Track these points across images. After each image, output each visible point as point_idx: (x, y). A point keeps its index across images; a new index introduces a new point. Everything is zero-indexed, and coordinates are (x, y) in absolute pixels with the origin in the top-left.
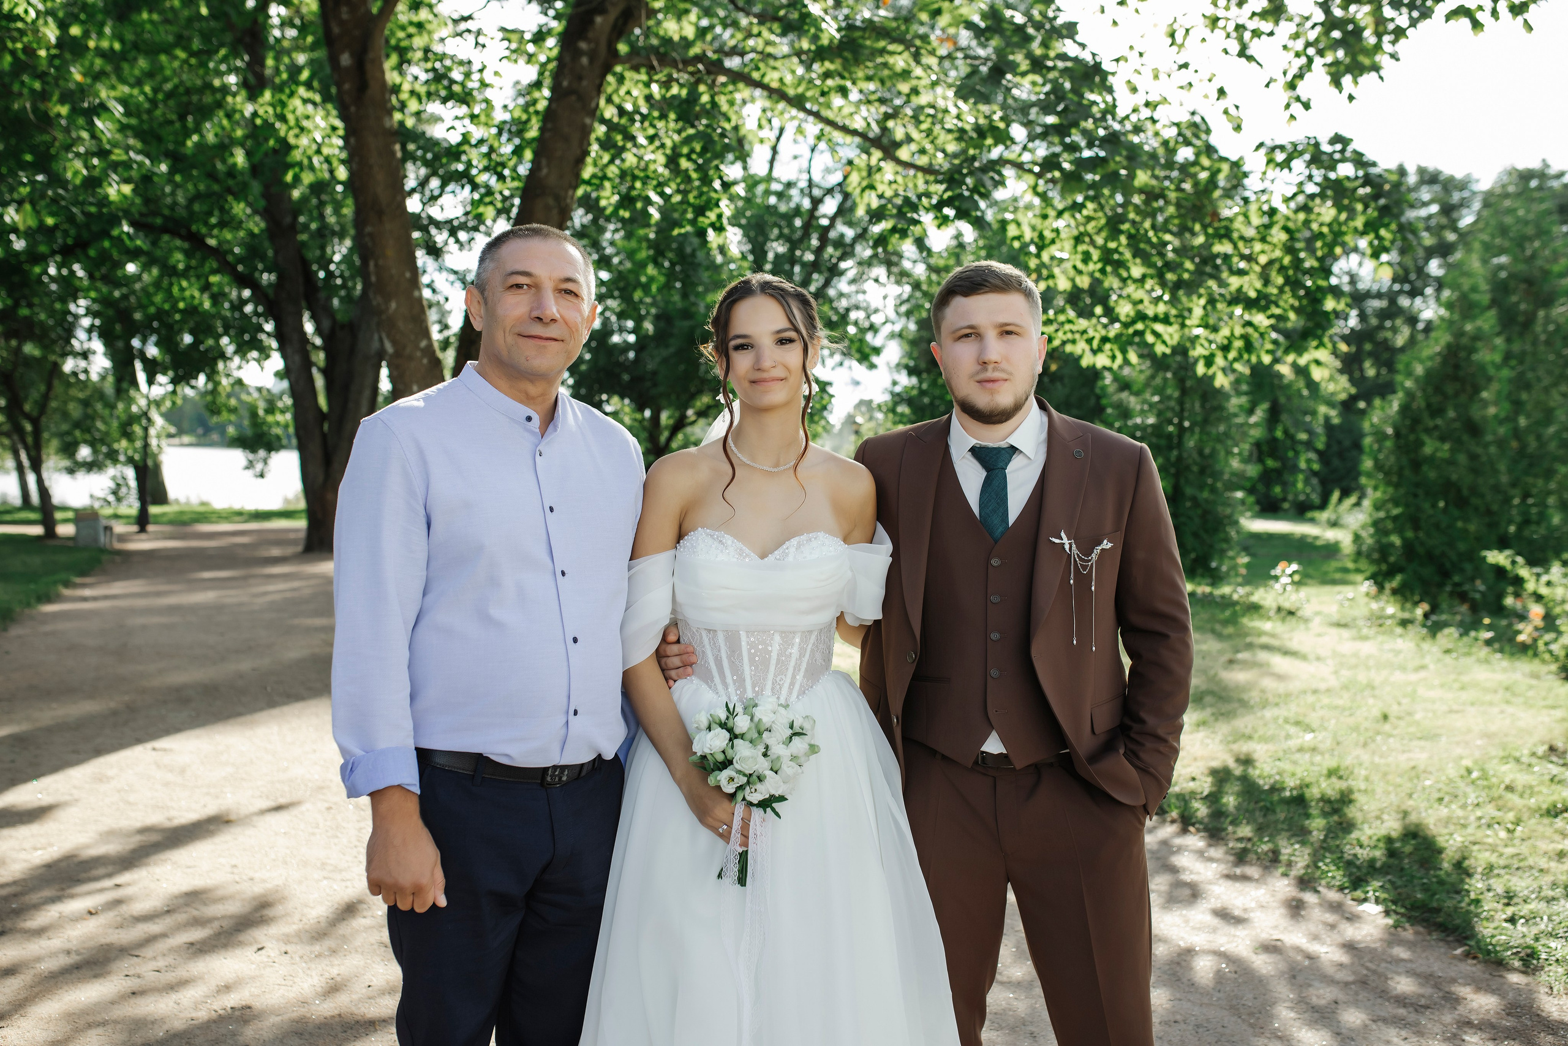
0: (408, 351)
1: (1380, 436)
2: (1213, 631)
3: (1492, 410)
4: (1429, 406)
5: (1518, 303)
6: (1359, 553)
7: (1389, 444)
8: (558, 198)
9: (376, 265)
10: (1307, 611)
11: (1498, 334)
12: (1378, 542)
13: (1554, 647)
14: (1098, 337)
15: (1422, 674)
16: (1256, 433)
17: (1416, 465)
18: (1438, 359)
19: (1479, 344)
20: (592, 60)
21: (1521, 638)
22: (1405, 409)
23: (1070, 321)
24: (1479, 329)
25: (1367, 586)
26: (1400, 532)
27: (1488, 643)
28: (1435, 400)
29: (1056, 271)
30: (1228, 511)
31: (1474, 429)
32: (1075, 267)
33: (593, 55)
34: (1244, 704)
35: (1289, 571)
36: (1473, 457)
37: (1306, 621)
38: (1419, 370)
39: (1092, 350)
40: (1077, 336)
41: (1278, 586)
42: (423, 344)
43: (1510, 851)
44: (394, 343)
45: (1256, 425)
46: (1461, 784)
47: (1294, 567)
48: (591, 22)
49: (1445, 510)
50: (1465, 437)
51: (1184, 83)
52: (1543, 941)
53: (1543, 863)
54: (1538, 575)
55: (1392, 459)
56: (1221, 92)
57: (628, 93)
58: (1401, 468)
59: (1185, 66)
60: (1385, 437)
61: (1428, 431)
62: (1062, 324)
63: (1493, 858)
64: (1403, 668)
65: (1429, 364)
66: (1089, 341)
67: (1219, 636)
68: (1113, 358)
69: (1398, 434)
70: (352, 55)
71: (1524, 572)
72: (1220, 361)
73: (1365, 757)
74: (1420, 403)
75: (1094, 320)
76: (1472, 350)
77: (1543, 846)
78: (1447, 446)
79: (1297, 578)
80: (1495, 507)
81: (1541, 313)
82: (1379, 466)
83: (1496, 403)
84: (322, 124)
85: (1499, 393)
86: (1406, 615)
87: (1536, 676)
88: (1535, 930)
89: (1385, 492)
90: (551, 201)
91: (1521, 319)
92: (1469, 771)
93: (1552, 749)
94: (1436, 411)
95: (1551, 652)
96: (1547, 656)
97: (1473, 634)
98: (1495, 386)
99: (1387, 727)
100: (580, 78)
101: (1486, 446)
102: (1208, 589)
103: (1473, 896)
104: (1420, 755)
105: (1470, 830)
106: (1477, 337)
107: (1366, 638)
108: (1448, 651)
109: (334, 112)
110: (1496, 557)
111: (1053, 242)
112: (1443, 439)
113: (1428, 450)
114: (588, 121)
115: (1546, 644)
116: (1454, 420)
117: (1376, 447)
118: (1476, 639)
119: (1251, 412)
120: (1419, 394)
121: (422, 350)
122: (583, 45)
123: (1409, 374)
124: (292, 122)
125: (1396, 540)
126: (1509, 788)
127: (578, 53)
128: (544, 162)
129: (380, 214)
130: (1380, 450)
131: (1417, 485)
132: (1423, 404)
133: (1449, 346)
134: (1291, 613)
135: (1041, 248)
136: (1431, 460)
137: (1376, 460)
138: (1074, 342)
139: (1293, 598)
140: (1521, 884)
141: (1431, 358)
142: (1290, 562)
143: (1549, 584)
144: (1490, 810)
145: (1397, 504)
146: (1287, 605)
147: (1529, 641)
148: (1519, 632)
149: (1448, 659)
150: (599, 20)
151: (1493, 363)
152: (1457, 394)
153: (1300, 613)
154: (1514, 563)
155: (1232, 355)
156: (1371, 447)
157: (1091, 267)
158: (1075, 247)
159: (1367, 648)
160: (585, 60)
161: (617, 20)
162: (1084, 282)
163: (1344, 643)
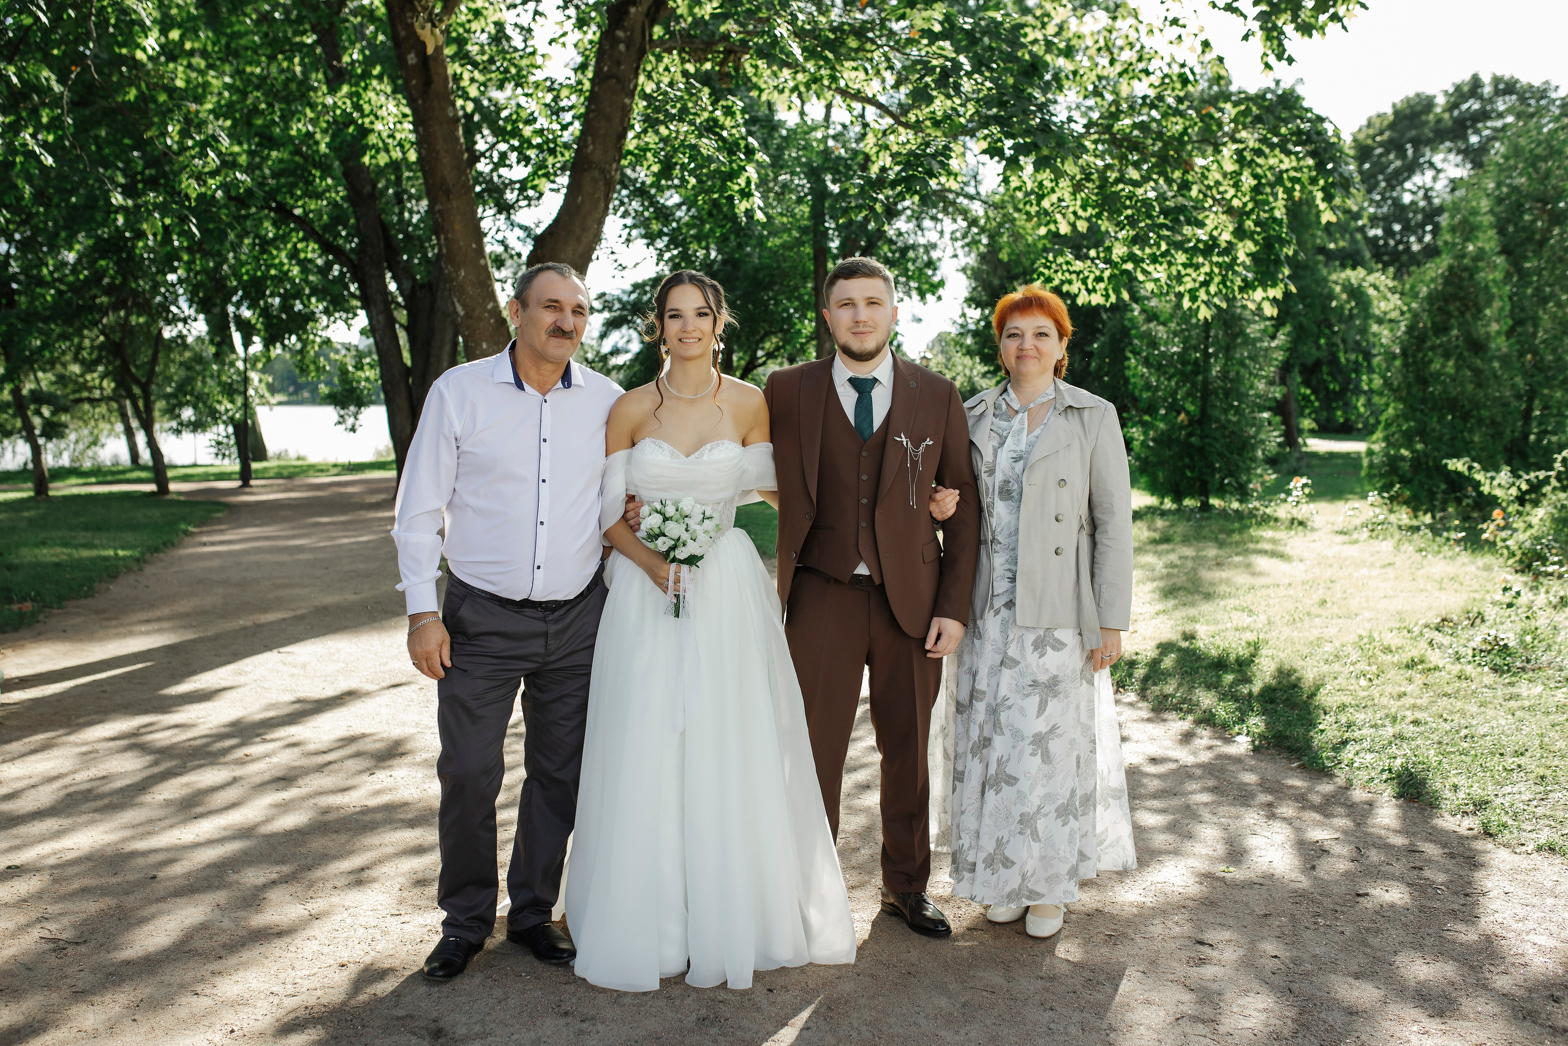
0: (477, 312)
1: (1390, 357)
2: (1216, 540)
3: (1495, 327)
4: (1433, 324)
5: (1534, 221)
6: (1371, 466)
7: (1398, 363)
8: (603, 171)
9: (446, 239)
10: (1317, 521)
11: (1500, 253)
12: (1387, 455)
13: (1508, 543)
14: (1092, 276)
15: (1389, 570)
16: (1280, 356)
17: (1424, 382)
18: (1440, 281)
19: (1480, 264)
20: (628, 48)
21: (1485, 536)
22: (1410, 329)
23: (1068, 263)
24: (1481, 249)
25: (1373, 496)
26: (1409, 446)
27: (1458, 541)
28: (1437, 319)
29: (1058, 217)
30: (1252, 431)
31: (1477, 346)
32: (1075, 213)
33: (629, 42)
34: (1208, 596)
35: (1299, 485)
36: (1477, 372)
37: (1313, 529)
38: (1424, 291)
39: (1087, 290)
40: (1074, 276)
41: (1290, 499)
42: (490, 306)
43: (1366, 693)
44: (464, 306)
45: (1277, 348)
46: (1349, 649)
47: (1304, 480)
48: (627, 12)
49: (1452, 425)
50: (1466, 354)
51: (1173, 37)
52: (1362, 755)
53: (1384, 701)
54: (1493, 478)
55: (1400, 378)
56: (1206, 44)
57: (667, 69)
58: (1409, 385)
59: (1175, 22)
60: (1394, 357)
61: (1433, 348)
62: (1060, 265)
63: (1347, 700)
64: (1372, 565)
65: (1432, 286)
66: (1084, 281)
67: (1221, 545)
68: (1107, 296)
69: (1404, 353)
70: (417, 55)
71: (1479, 477)
72: (1202, 295)
73: (1287, 632)
74: (1425, 321)
75: (1089, 262)
76: (1472, 271)
77: (1389, 689)
78: (1451, 363)
79: (1307, 491)
80: (1499, 419)
81: (1556, 231)
82: (1387, 383)
83: (1498, 321)
84: (394, 110)
85: (1502, 309)
86: (1415, 523)
87: (1488, 568)
88: (1358, 748)
89: (1395, 409)
90: (596, 174)
91: (1538, 237)
92: (1361, 638)
93: (1443, 620)
94: (1441, 329)
95: (1508, 548)
96: (1505, 552)
97: (1445, 534)
98: (1497, 304)
99: (1320, 611)
100: (619, 63)
101: (1491, 360)
102: (1235, 505)
103: (1321, 727)
104: (1331, 631)
105: (1340, 680)
106: (1480, 255)
107: (1356, 542)
108: (1421, 550)
109: (404, 102)
110: (1457, 465)
111: (1053, 190)
112: (1447, 356)
113: (1436, 366)
114: (627, 101)
115: (1504, 540)
116: (1457, 338)
117: (1384, 365)
118: (1448, 539)
119: (1273, 337)
120: (1425, 316)
121: (489, 311)
122: (620, 34)
123: (1415, 296)
124: (367, 112)
125: (1405, 452)
126: (1388, 650)
127: (616, 41)
128: (589, 139)
129: (448, 193)
130: (1388, 369)
131: (1424, 401)
132: (1429, 325)
133: (1451, 268)
134: (1301, 523)
135: (1040, 198)
136: (1437, 375)
137: (1384, 377)
138: (1070, 282)
139: (1306, 510)
140: (1360, 717)
141: (1433, 280)
142: (1301, 476)
143: (1499, 485)
144: (1363, 666)
145: (1407, 420)
146: (1300, 517)
147: (1492, 539)
148: (1483, 531)
149: (1418, 557)
150: (633, 10)
151: (1494, 281)
152: (1462, 313)
153: (1309, 524)
154: (1470, 468)
155: (1213, 289)
156: (1379, 366)
157: (1090, 210)
158: (1074, 194)
159: (1352, 551)
160: (622, 47)
161: (649, 8)
162: (1082, 226)
163: (1336, 547)
